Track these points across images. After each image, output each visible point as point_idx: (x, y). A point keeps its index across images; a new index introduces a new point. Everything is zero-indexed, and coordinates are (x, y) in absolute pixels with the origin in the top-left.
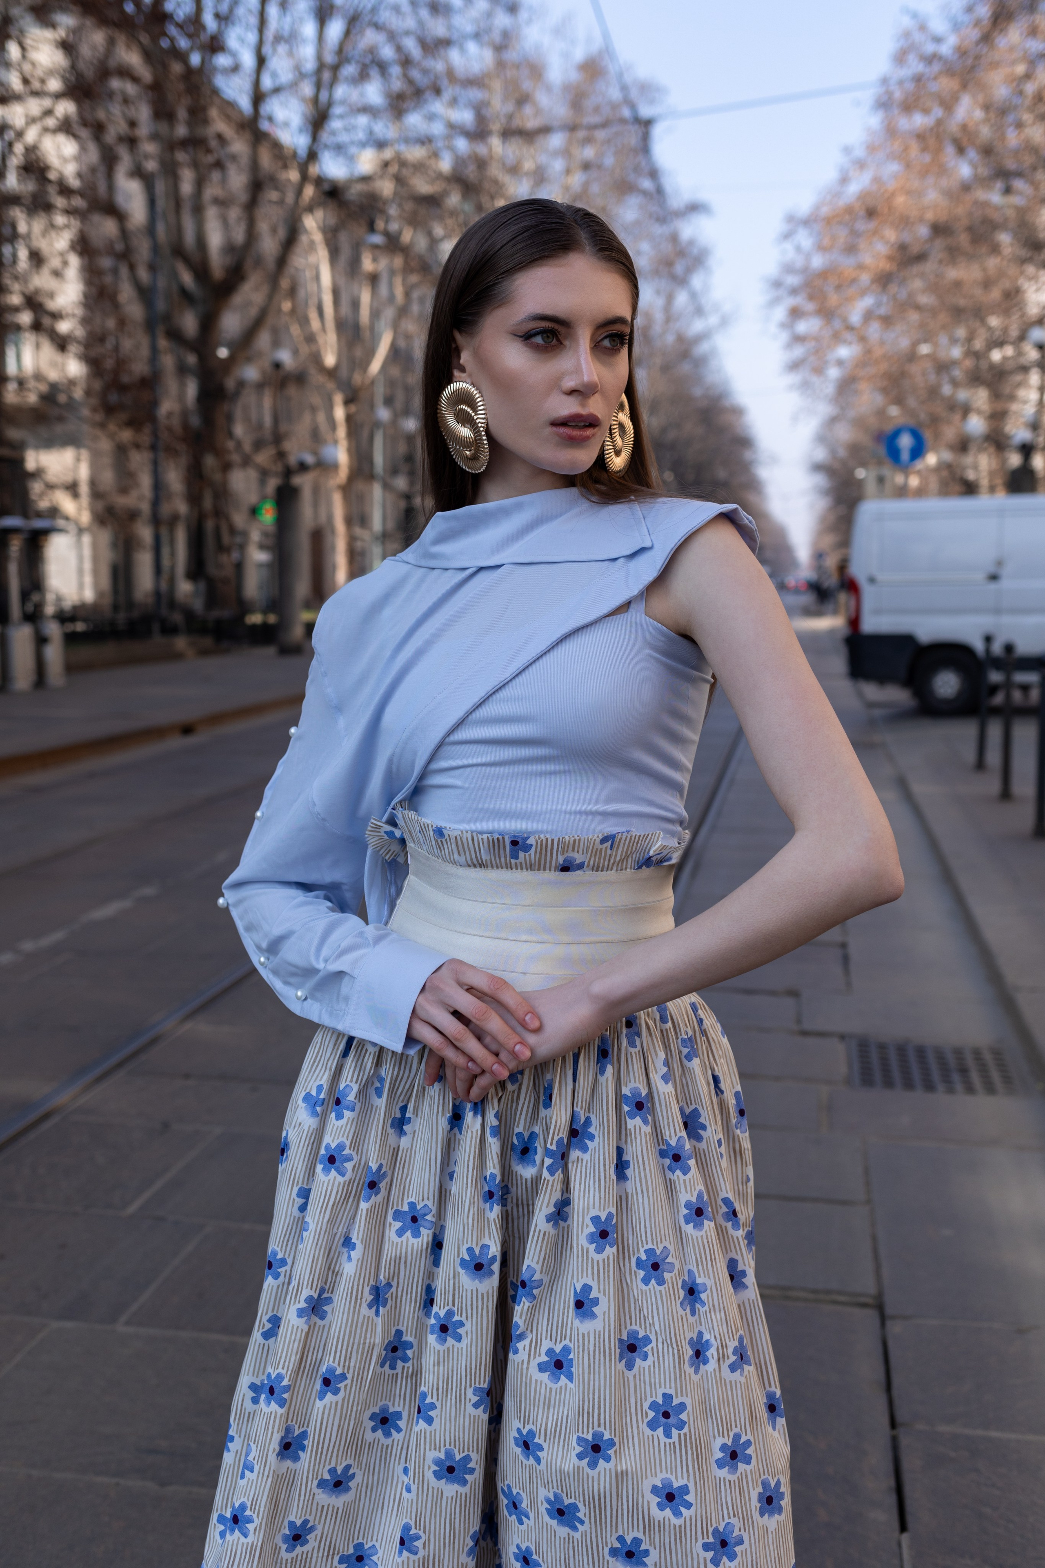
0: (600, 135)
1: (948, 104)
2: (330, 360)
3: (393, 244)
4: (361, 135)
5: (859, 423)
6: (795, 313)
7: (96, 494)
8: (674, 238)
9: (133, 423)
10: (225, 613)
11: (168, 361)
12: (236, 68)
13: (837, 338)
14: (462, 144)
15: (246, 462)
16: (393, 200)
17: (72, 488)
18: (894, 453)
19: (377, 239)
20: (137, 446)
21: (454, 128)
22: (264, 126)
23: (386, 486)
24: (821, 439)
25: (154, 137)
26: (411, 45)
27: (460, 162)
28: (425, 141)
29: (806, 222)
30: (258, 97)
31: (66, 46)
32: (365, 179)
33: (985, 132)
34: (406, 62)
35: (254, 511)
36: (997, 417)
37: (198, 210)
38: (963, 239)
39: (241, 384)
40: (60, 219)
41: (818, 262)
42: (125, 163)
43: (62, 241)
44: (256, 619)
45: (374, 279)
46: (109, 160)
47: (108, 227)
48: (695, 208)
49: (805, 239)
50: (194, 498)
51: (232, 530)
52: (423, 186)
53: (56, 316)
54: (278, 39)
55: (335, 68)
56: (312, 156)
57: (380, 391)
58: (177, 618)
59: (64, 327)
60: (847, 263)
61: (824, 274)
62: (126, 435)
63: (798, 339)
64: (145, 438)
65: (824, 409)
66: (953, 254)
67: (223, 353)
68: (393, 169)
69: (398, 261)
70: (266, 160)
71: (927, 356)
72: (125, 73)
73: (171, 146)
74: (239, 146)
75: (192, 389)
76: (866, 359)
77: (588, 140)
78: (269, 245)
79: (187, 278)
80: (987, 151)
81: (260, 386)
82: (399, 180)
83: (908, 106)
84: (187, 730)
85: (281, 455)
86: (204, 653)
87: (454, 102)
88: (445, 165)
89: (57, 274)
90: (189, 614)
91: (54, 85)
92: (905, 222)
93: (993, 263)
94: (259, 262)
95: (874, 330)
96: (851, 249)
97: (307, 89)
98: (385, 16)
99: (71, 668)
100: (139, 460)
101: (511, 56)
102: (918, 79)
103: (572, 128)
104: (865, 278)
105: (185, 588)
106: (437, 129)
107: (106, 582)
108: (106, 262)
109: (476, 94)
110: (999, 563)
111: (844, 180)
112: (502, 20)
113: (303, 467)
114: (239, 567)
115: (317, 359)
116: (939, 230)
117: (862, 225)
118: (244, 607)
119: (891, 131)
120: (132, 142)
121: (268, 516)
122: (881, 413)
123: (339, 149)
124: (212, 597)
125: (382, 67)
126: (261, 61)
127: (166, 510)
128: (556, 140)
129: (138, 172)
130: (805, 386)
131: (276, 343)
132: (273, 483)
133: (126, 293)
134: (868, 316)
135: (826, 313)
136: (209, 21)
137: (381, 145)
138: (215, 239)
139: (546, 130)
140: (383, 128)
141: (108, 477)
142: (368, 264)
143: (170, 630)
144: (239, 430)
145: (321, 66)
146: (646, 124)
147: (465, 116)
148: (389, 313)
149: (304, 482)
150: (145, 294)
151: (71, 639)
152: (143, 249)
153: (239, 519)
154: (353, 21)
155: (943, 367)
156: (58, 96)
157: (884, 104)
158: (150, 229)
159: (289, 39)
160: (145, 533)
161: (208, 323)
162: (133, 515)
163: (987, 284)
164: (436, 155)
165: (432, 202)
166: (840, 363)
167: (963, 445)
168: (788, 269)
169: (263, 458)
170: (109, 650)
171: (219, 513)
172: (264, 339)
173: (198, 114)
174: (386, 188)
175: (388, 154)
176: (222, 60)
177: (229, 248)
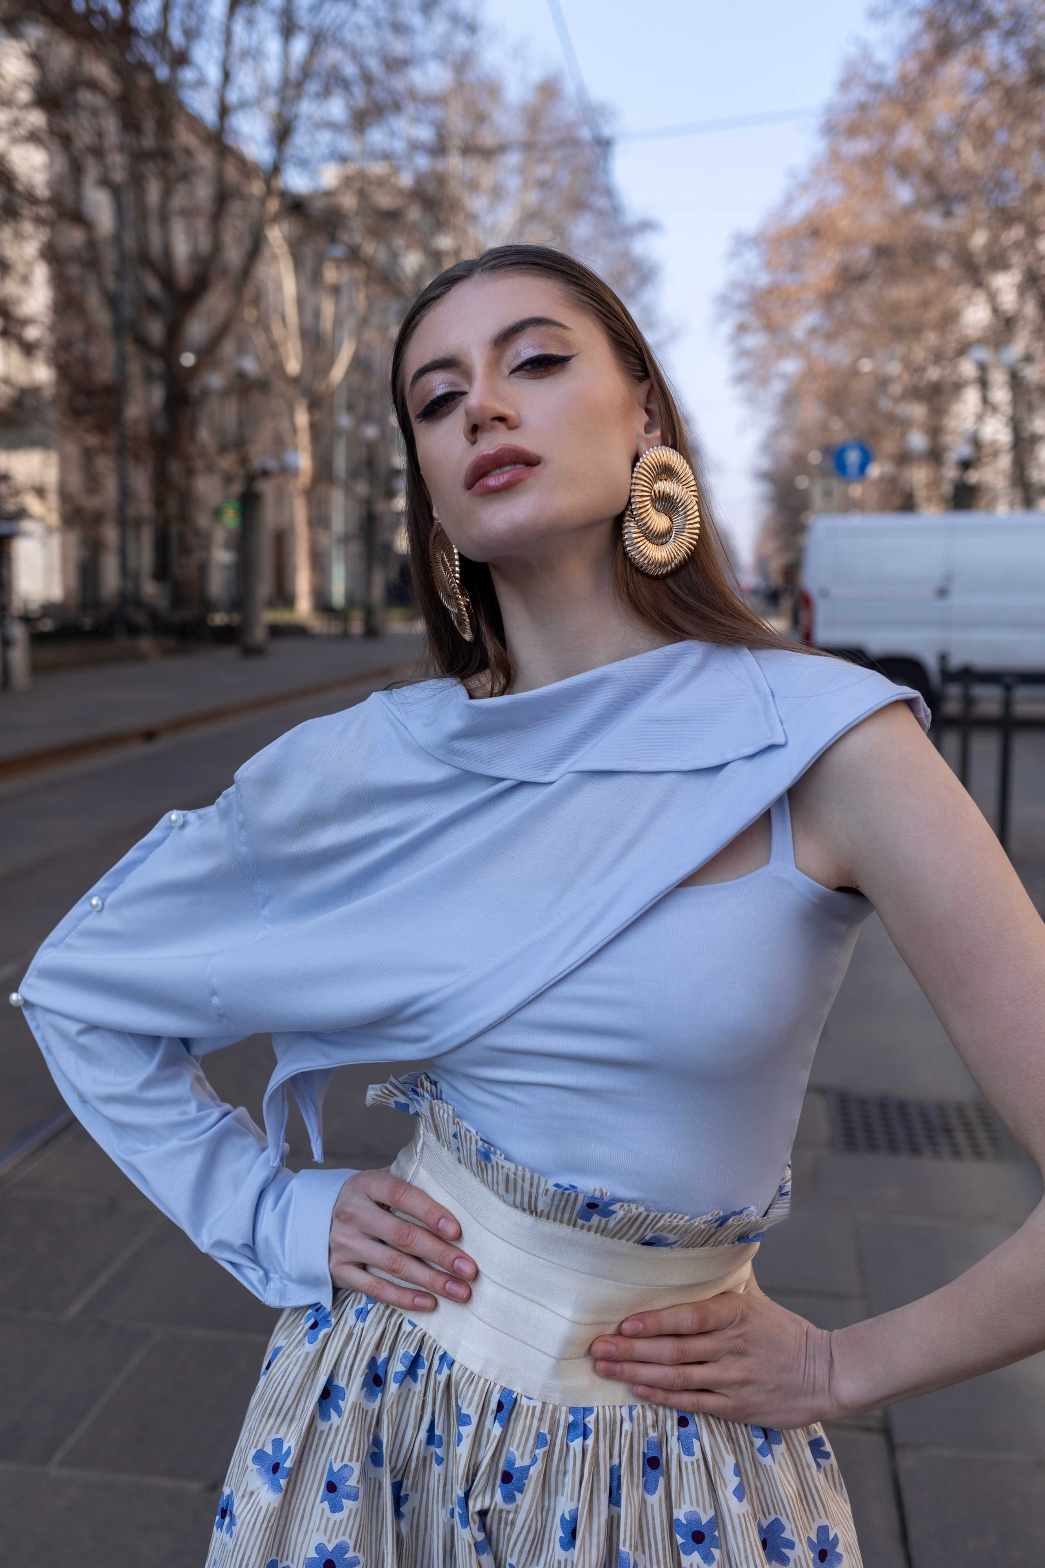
0: (558, 154)
1: (890, 129)
2: (293, 366)
3: (354, 256)
4: (323, 149)
5: (802, 435)
6: (742, 329)
7: (64, 495)
8: (626, 254)
9: (101, 428)
10: (186, 614)
11: (135, 368)
12: (201, 83)
13: (782, 353)
14: (422, 162)
15: (210, 469)
16: (357, 213)
17: (40, 492)
18: (841, 467)
19: (338, 251)
20: (105, 450)
21: (415, 146)
22: (230, 141)
23: (349, 491)
24: (767, 447)
25: (122, 148)
26: (374, 65)
27: (420, 179)
28: (387, 156)
29: (755, 241)
30: (224, 111)
31: (36, 58)
32: (328, 194)
33: (927, 157)
34: (368, 79)
35: (217, 514)
36: (935, 431)
37: (164, 220)
38: (904, 261)
39: (206, 393)
40: (28, 227)
41: (764, 280)
42: (92, 172)
43: (31, 249)
44: (219, 619)
45: (336, 290)
46: (76, 169)
47: (75, 237)
48: (646, 226)
49: (752, 258)
50: (159, 503)
51: (197, 533)
52: (384, 200)
53: (25, 322)
54: (246, 54)
55: (299, 86)
56: (276, 169)
57: (341, 399)
58: (140, 618)
59: (32, 333)
60: (790, 281)
61: (770, 291)
62: (93, 440)
63: (743, 353)
64: (112, 442)
65: (767, 420)
66: (894, 275)
67: (188, 359)
68: (357, 185)
69: (359, 273)
70: (231, 173)
71: (869, 373)
72: (93, 84)
73: (138, 157)
74: (205, 159)
75: (158, 395)
76: (810, 373)
77: (543, 159)
78: (234, 255)
79: (153, 287)
80: (930, 176)
81: (226, 393)
82: (362, 195)
83: (854, 130)
84: (149, 736)
85: (244, 460)
86: (168, 653)
87: (416, 120)
88: (406, 180)
89: (25, 280)
90: (153, 614)
91: (24, 95)
92: (848, 243)
93: (931, 284)
94: (225, 272)
95: (816, 346)
96: (794, 268)
97: (272, 104)
98: (349, 35)
99: (36, 669)
100: (105, 465)
101: (471, 76)
102: (863, 107)
103: (528, 147)
104: (810, 296)
105: (150, 589)
106: (399, 145)
107: (73, 580)
108: (73, 270)
109: (436, 112)
110: (949, 578)
111: (789, 200)
112: (462, 40)
113: (265, 473)
114: (203, 568)
115: (279, 366)
116: (882, 252)
117: (807, 245)
118: (208, 606)
119: (834, 156)
120: (98, 152)
121: (231, 519)
122: (824, 427)
123: (303, 163)
124: (178, 597)
125: (345, 84)
126: (227, 76)
127: (132, 511)
128: (513, 159)
129: (105, 182)
130: (751, 400)
131: (241, 350)
132: (237, 488)
133: (94, 301)
134: (812, 332)
135: (771, 327)
136: (176, 36)
137: (343, 159)
138: (181, 249)
139: (502, 149)
140: (347, 144)
141: (76, 481)
142: (331, 275)
143: (134, 630)
144: (204, 434)
145: (286, 82)
146: (604, 144)
147: (425, 133)
148: (350, 324)
149: (267, 488)
150: (112, 301)
151: (37, 639)
152: (109, 257)
153: (203, 521)
154: (318, 40)
155: (883, 382)
156: (26, 106)
157: (830, 129)
158: (117, 239)
159: (254, 54)
160: (111, 534)
161: (174, 331)
162: (98, 518)
163: (925, 303)
164: (396, 171)
165: (393, 216)
166: (784, 377)
167: (904, 458)
168: (735, 285)
169: (227, 462)
170: (74, 650)
171: (185, 517)
172: (228, 348)
173: (164, 127)
174: (348, 202)
175: (351, 168)
176: (188, 75)
177: (196, 258)
